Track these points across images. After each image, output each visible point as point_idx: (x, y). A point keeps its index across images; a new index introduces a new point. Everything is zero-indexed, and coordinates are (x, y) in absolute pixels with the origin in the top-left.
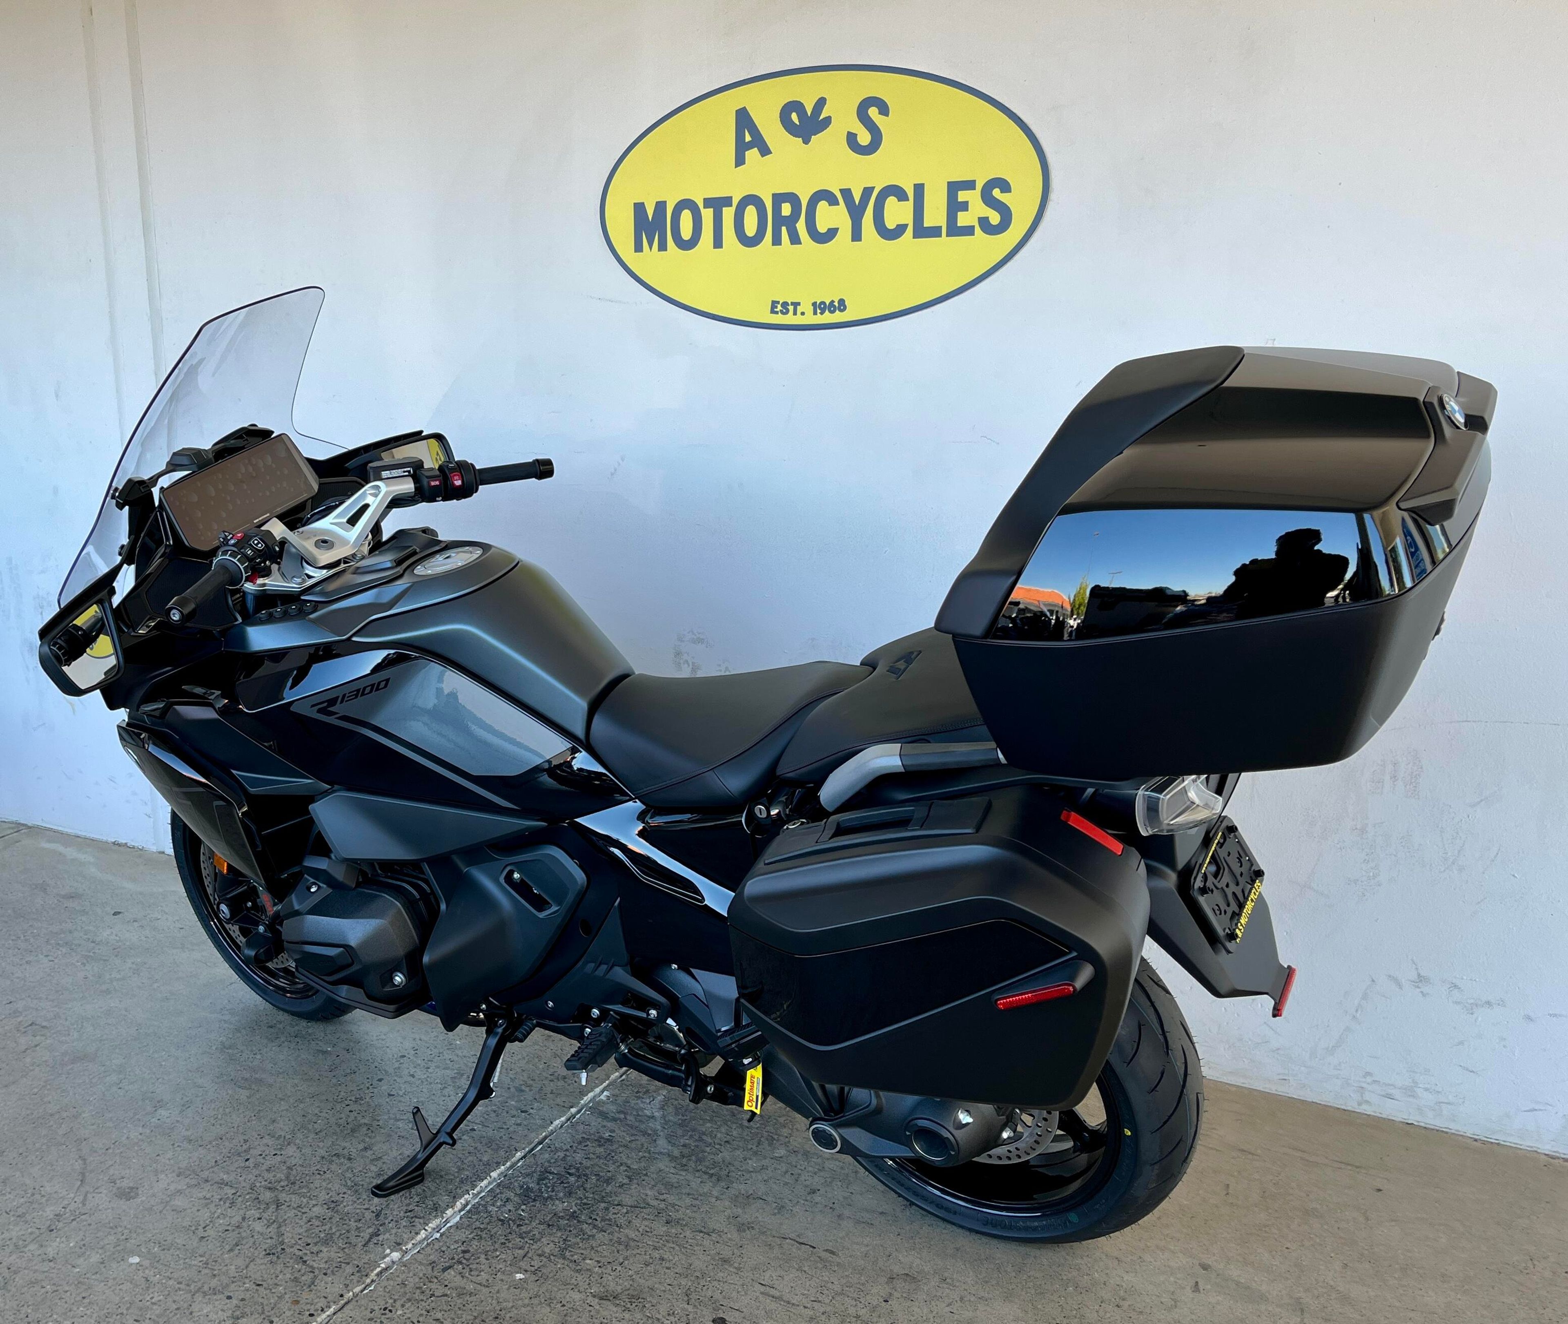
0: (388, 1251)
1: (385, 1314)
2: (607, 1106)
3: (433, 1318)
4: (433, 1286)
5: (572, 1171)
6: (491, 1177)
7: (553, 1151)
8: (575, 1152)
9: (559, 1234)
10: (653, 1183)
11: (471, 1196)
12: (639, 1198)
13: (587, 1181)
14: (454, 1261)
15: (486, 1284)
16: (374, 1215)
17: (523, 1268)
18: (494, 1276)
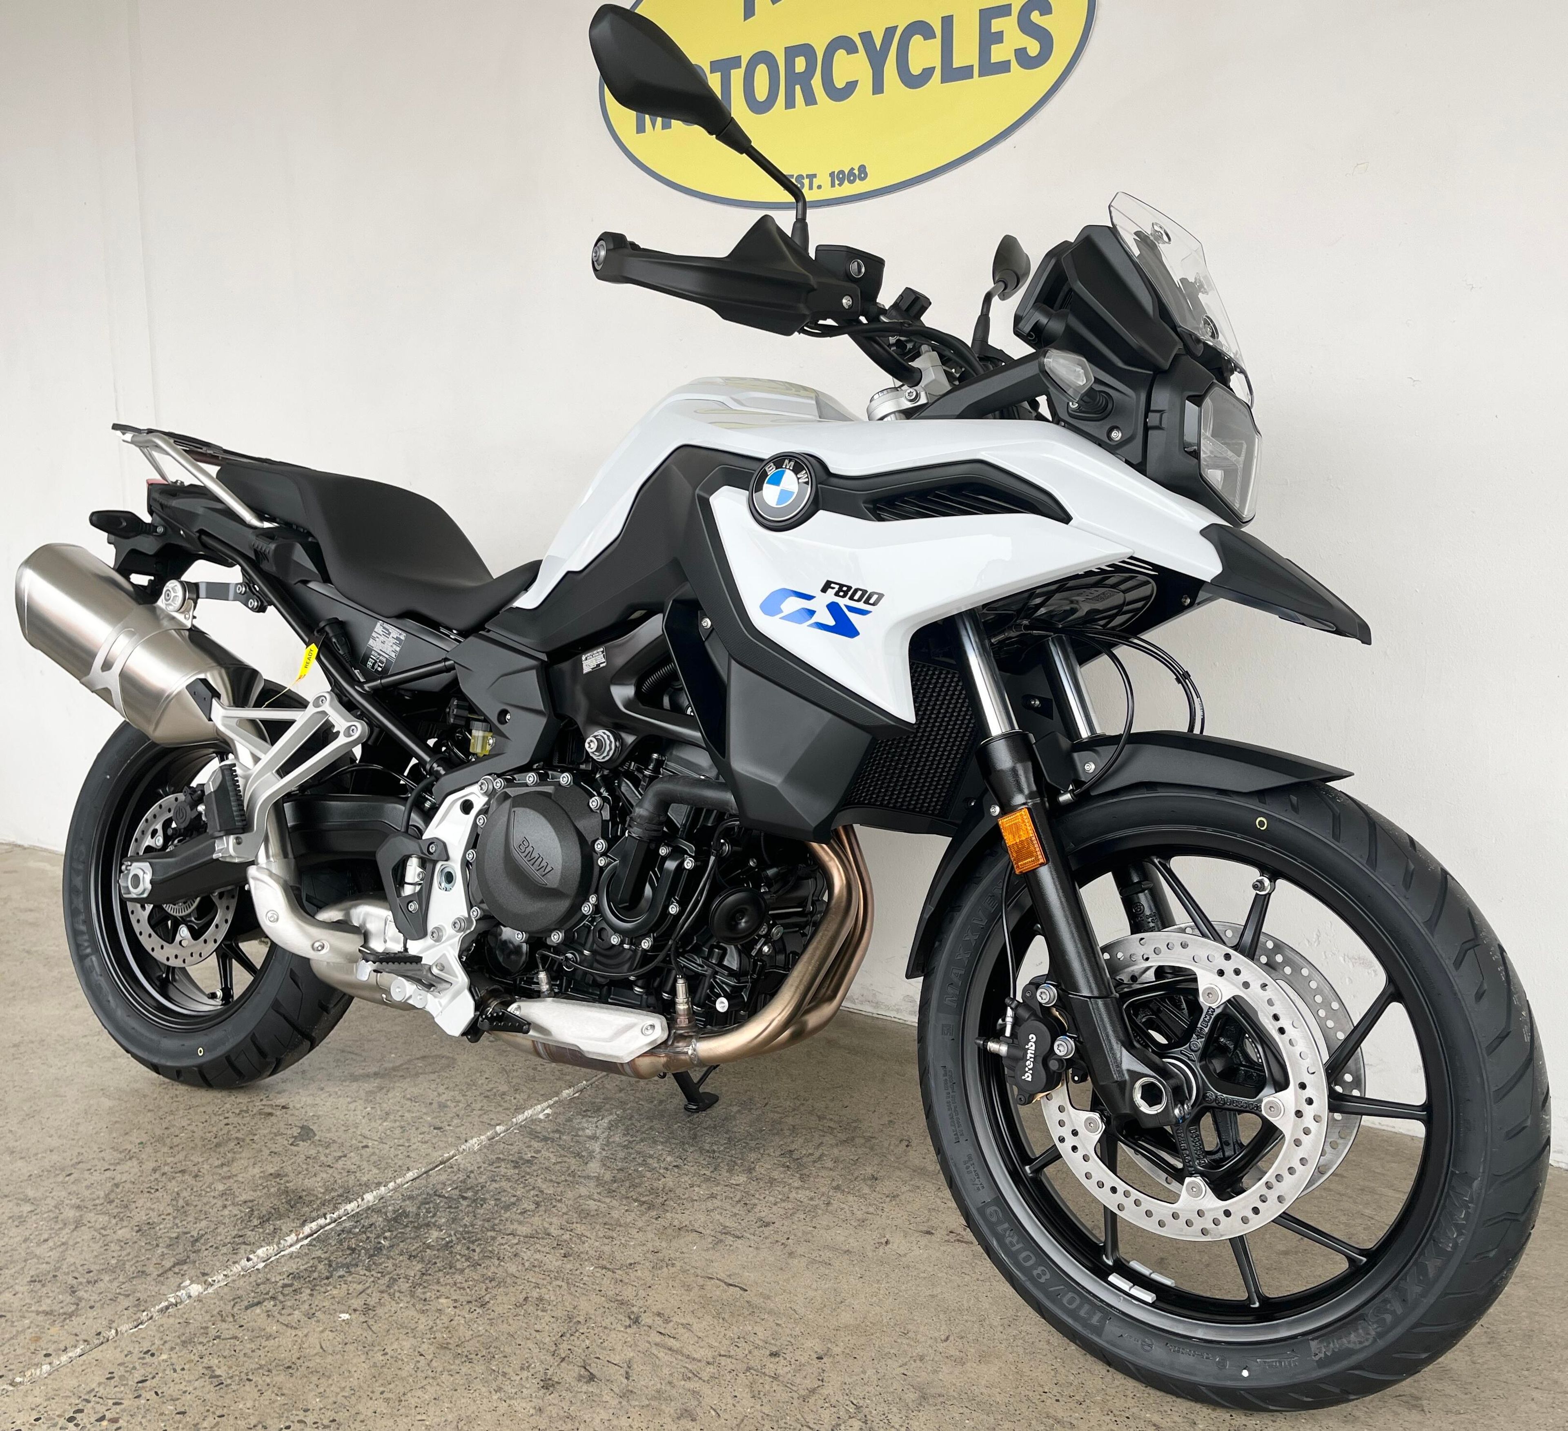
0: (188, 1282)
1: (144, 1358)
2: (542, 1125)
3: (204, 1365)
4: (224, 1326)
5: (469, 1194)
6: (363, 1200)
7: (453, 1172)
8: (481, 1172)
9: (420, 1266)
10: (564, 1210)
11: (328, 1221)
12: (541, 1227)
13: (482, 1205)
14: (267, 1296)
15: (294, 1325)
16: (192, 1239)
17: (355, 1306)
18: (310, 1315)
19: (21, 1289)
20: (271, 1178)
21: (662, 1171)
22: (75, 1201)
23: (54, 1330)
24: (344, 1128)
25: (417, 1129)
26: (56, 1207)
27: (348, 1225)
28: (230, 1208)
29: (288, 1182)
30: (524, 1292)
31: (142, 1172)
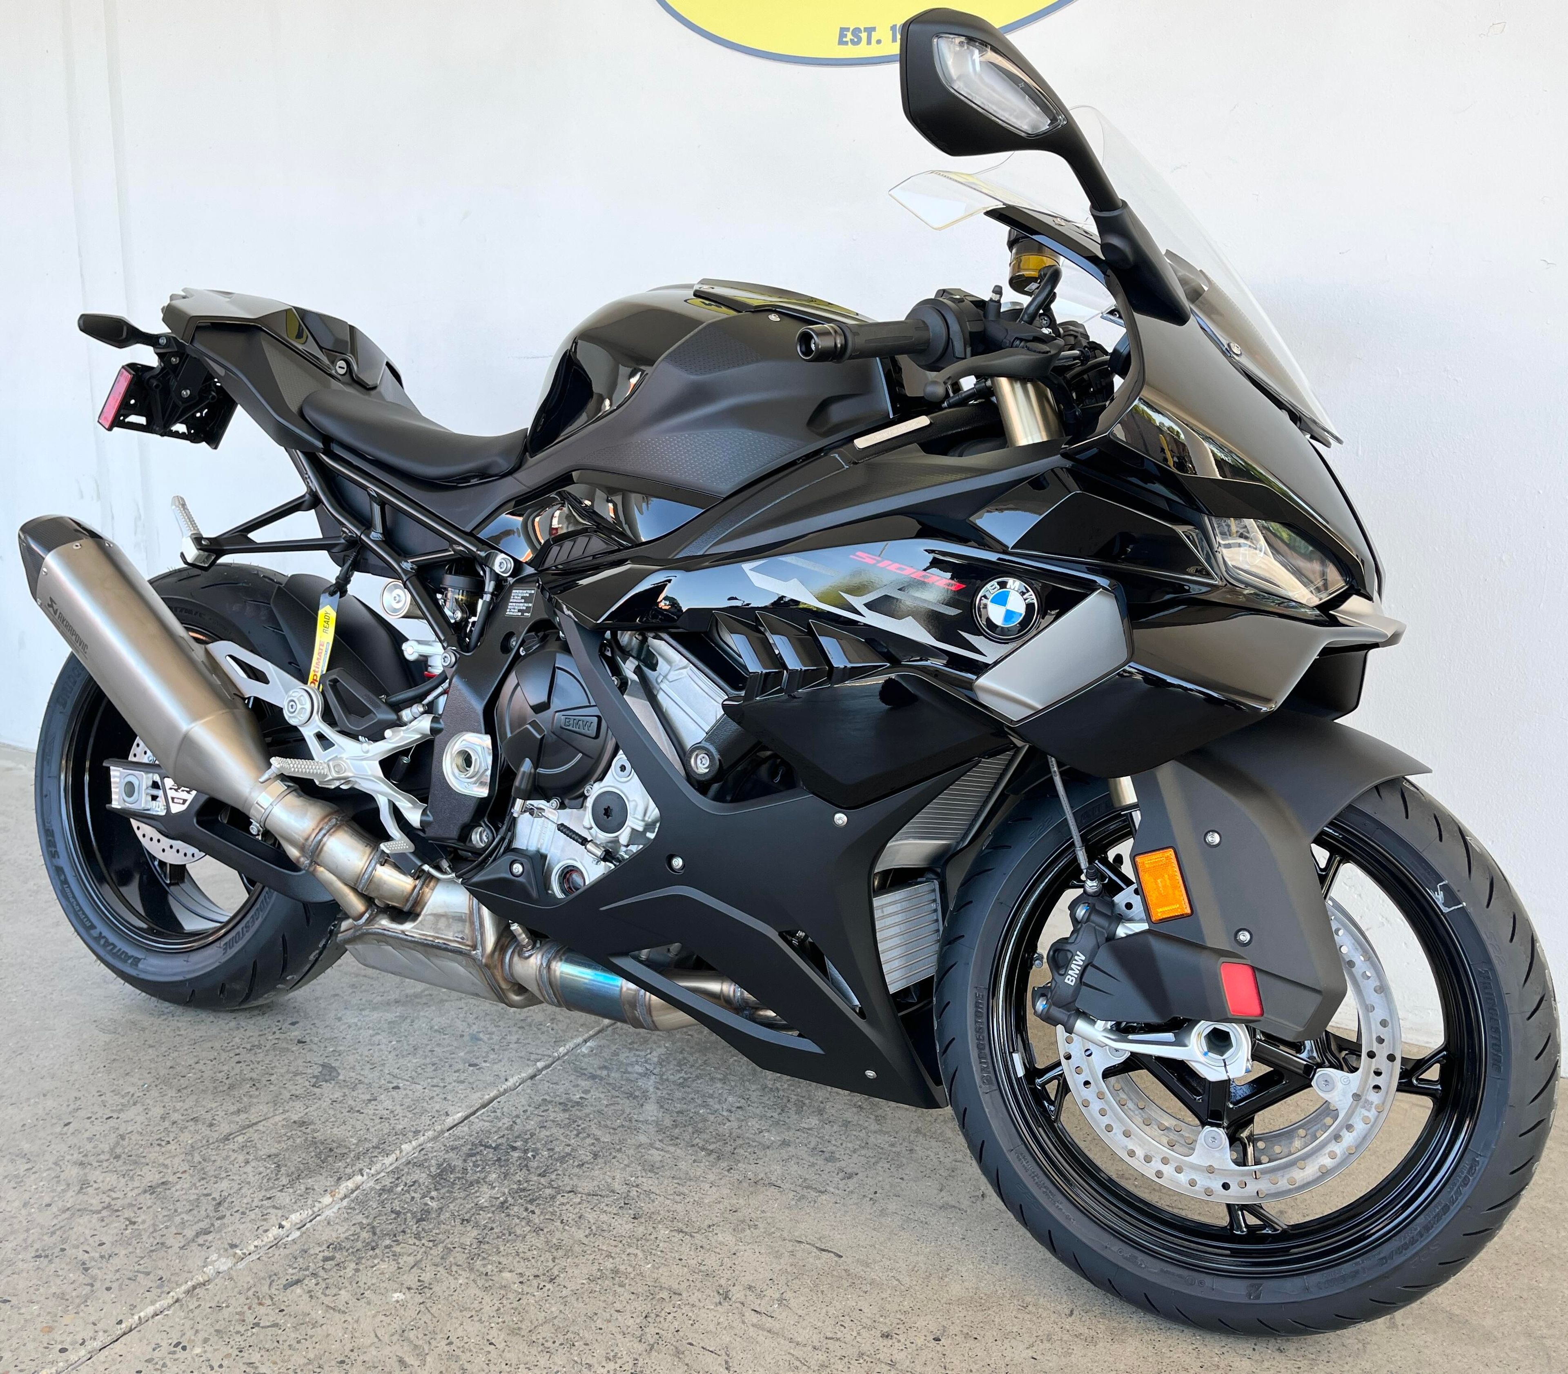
0: (214, 1257)
1: (174, 1353)
2: (586, 1060)
3: (245, 1360)
4: (262, 1310)
5: (518, 1144)
6: (400, 1152)
7: (497, 1118)
8: (527, 1118)
9: (475, 1233)
10: (626, 1162)
11: (365, 1177)
12: (603, 1182)
13: (534, 1157)
14: (307, 1273)
15: (343, 1309)
16: (214, 1203)
17: (407, 1284)
18: (359, 1296)
19: (25, 1265)
20: (295, 1126)
21: (725, 1113)
22: (77, 1157)
23: (67, 1319)
24: (369, 1066)
25: (450, 1066)
26: (56, 1164)
27: (387, 1182)
28: (253, 1164)
29: (314, 1131)
30: (596, 1264)
31: (149, 1119)
